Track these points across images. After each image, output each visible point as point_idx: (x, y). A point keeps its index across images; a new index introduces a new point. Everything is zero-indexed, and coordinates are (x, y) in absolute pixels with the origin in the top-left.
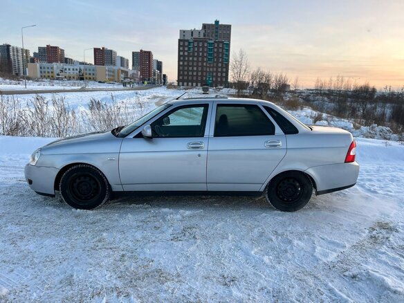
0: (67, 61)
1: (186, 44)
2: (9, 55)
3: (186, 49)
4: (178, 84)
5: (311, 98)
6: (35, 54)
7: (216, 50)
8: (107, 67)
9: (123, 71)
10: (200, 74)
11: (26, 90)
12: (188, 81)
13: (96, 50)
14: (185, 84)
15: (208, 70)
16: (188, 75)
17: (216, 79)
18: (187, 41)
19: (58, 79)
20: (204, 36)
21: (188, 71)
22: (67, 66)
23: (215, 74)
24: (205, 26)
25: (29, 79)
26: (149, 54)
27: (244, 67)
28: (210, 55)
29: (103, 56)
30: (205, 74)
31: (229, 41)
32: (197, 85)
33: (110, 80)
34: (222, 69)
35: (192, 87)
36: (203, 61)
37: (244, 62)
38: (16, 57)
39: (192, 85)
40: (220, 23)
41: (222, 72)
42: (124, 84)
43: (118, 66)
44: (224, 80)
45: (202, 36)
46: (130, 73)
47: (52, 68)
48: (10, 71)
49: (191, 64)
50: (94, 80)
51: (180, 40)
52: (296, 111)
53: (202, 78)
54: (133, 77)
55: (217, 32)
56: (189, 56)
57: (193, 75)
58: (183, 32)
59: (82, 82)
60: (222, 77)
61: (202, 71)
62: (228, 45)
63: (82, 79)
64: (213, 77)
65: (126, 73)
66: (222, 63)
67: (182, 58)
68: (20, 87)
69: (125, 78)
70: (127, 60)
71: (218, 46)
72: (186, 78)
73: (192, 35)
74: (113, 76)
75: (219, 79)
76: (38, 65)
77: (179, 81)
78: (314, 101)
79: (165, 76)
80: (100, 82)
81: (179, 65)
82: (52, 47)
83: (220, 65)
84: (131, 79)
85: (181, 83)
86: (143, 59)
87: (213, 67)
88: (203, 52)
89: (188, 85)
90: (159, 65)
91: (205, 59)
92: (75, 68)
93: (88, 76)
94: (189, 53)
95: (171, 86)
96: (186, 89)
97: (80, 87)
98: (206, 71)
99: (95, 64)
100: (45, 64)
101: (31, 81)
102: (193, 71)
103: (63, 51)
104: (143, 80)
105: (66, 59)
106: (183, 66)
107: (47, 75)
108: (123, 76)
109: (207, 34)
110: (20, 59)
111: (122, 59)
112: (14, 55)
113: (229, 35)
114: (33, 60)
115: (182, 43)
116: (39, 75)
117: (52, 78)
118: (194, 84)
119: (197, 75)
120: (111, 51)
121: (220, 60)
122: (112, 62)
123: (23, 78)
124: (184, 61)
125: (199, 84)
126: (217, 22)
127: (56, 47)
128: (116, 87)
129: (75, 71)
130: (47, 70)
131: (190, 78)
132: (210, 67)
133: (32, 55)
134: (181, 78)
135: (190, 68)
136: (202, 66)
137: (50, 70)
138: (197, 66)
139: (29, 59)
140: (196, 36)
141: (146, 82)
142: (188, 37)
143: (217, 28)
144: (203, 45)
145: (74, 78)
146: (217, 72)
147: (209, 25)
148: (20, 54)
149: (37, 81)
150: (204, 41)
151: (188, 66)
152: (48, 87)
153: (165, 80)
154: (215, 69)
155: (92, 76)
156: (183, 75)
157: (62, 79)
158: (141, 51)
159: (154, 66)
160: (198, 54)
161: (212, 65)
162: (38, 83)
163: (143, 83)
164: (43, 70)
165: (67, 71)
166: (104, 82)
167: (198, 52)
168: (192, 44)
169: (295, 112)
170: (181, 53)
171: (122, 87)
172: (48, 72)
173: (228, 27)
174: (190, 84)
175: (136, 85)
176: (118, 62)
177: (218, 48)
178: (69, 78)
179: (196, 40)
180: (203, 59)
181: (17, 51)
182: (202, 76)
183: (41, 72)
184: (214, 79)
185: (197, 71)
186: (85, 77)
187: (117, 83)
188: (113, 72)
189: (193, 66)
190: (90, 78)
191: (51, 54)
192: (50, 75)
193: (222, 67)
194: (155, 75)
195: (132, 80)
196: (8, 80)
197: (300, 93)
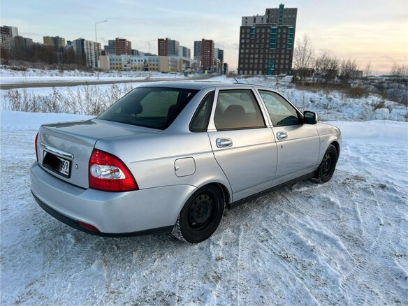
0: (133, 52)
1: (248, 31)
2: (83, 49)
3: (248, 36)
4: (239, 72)
5: (385, 85)
6: (105, 47)
7: (279, 36)
8: (170, 58)
9: (184, 61)
10: (261, 61)
11: (98, 81)
12: (248, 69)
13: (160, 41)
14: (246, 72)
15: (270, 57)
16: (249, 63)
17: (279, 66)
18: (249, 27)
19: (125, 70)
20: (268, 21)
21: (249, 58)
22: (133, 58)
23: (277, 61)
24: (268, 11)
25: (100, 70)
26: (210, 42)
27: (308, 53)
28: (272, 41)
29: (166, 46)
30: (266, 61)
31: (295, 26)
32: (258, 73)
33: (173, 70)
34: (285, 56)
35: (253, 75)
36: (265, 48)
37: (308, 48)
38: (89, 50)
39: (253, 73)
40: (285, 7)
41: (285, 59)
42: (186, 74)
43: (180, 57)
44: (287, 67)
45: (265, 22)
46: (191, 63)
47: (120, 60)
48: (84, 64)
49: (252, 51)
50: (158, 70)
51: (241, 28)
52: (359, 98)
53: (264, 66)
54: (194, 66)
55: (281, 17)
56: (250, 43)
57: (254, 63)
58: (245, 19)
59: (147, 72)
60: (285, 64)
61: (264, 59)
62: (293, 30)
63: (146, 70)
64: (275, 64)
65: (188, 63)
66: (285, 49)
67: (243, 46)
68: (93, 78)
69: (186, 68)
70: (190, 50)
71: (282, 31)
72: (246, 66)
73: (255, 22)
74: (176, 66)
75: (282, 67)
76: (108, 57)
77: (239, 69)
78: (388, 88)
79: (226, 65)
80: (163, 72)
81: (240, 53)
82: (121, 40)
83: (283, 51)
84: (192, 68)
85: (241, 72)
86: (205, 47)
87: (276, 54)
88: (265, 38)
89: (248, 73)
90: (221, 54)
91: (267, 46)
92: (141, 59)
93: (152, 67)
94: (251, 41)
95: (231, 75)
96: (245, 78)
97: (144, 78)
98: (268, 59)
99: (159, 54)
100: (114, 56)
101: (102, 73)
102: (254, 59)
103: (130, 43)
104: (204, 69)
105: (133, 50)
106: (245, 53)
107: (115, 66)
108: (184, 65)
109: (270, 19)
110: (93, 52)
111: (184, 49)
112: (87, 49)
113: (295, 19)
114: (103, 53)
115: (244, 30)
116: (109, 67)
117: (120, 69)
118: (255, 72)
119: (259, 63)
120: (174, 41)
121: (284, 47)
122: (175, 53)
123: (96, 70)
124: (245, 49)
125: (260, 72)
126: (282, 6)
127: (124, 40)
128: (178, 77)
129: (141, 63)
130: (115, 62)
131: (251, 66)
132: (272, 54)
133: (103, 48)
134: (241, 66)
135: (252, 56)
136: (264, 53)
137: (118, 62)
138: (259, 54)
139: (100, 52)
140: (258, 22)
141: (206, 72)
142: (251, 24)
143: (282, 13)
144: (266, 31)
145: (139, 68)
146: (280, 59)
147: (273, 10)
148: (93, 47)
149: (108, 72)
150: (266, 27)
151: (250, 53)
152: (117, 78)
153: (225, 69)
154: (277, 56)
155: (155, 67)
156: (244, 63)
157: (129, 70)
158: (203, 40)
159: (216, 55)
160: (260, 41)
161: (274, 52)
162: (109, 74)
163: (204, 72)
164: (112, 62)
165: (134, 62)
166: (166, 73)
167: (260, 38)
168: (254, 31)
169: (357, 100)
170: (243, 41)
171: (183, 77)
172: (117, 64)
173: (294, 11)
174: (251, 72)
175: (197, 75)
176: (181, 52)
177: (282, 33)
178: (135, 69)
179: (259, 27)
180: (265, 46)
181: (90, 44)
182: (264, 64)
183: (111, 64)
184: (277, 67)
185: (259, 59)
186: (149, 68)
187: (178, 73)
188: (176, 62)
189: (254, 54)
190: (154, 69)
191: (120, 46)
192: (119, 66)
193: (285, 54)
194: (215, 64)
195: (193, 70)
196: (83, 73)
197: (374, 79)
